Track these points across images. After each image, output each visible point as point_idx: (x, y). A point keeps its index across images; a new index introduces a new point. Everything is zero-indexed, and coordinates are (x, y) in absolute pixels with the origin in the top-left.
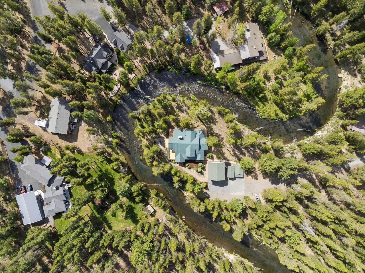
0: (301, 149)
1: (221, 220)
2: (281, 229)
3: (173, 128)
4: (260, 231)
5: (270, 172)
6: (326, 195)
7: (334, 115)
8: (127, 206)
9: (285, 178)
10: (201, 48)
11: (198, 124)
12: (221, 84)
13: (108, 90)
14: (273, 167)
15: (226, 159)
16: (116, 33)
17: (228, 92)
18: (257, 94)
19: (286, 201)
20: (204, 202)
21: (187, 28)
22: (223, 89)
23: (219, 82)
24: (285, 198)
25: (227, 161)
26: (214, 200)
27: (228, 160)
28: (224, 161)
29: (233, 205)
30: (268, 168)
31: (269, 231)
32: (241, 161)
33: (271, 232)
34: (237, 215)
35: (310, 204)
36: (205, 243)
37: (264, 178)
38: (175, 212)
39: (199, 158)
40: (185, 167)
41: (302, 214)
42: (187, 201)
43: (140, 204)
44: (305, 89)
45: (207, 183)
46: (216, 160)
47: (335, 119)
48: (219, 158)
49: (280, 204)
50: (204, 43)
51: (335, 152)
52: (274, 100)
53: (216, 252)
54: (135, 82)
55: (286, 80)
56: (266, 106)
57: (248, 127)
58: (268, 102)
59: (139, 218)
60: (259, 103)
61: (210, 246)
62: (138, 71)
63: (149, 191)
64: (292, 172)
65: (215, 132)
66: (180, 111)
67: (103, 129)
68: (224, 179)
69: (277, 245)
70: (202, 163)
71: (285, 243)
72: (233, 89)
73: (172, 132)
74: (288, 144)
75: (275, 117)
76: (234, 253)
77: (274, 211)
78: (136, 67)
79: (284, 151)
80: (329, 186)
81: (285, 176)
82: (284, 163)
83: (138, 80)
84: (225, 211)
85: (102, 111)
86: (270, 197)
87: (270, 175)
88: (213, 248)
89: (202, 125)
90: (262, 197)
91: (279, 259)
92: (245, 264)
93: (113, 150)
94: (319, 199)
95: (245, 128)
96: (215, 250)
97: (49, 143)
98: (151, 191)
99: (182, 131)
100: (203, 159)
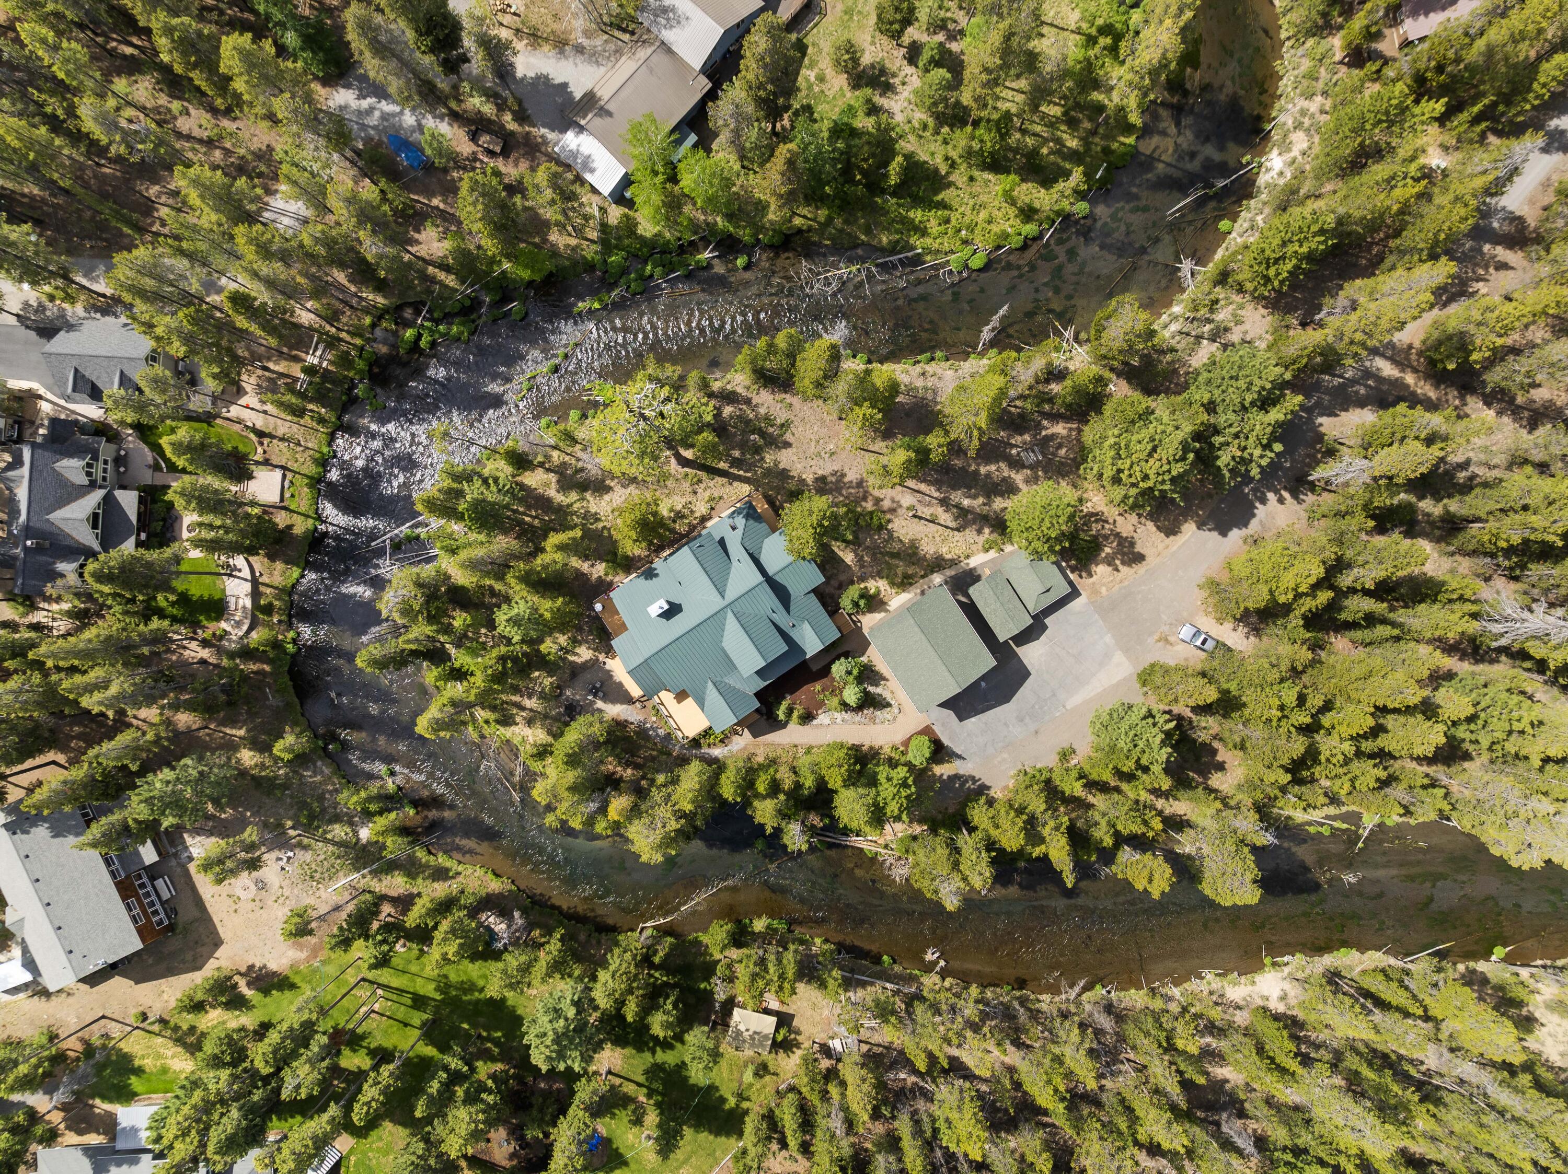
0: (1241, 290)
1: (1108, 856)
2: (1409, 710)
3: (603, 588)
4: (1313, 781)
5: (1173, 480)
6: (1500, 413)
7: (1283, 35)
8: (641, 1079)
9: (1264, 462)
10: (491, 153)
11: (708, 493)
12: (687, 248)
13: (209, 619)
14: (1171, 447)
15: (938, 564)
16: (62, 343)
17: (741, 262)
18: (875, 185)
19: (1338, 566)
20: (972, 830)
21: (371, 109)
22: (709, 266)
23: (674, 245)
24: (1330, 553)
25: (950, 572)
26: (1011, 783)
27: (954, 563)
28: (937, 579)
29: (1113, 749)
30: (1152, 467)
31: (1359, 754)
32: (1012, 525)
33: (1371, 756)
34: (1166, 784)
35: (1454, 505)
36: (1109, 1008)
37: (1171, 531)
38: (877, 960)
39: (812, 644)
40: (782, 725)
41: (1453, 571)
42: (899, 873)
43: (689, 1038)
44: (1076, 15)
45: (927, 731)
46: (898, 600)
47: (1301, 51)
48: (904, 583)
49: (1324, 596)
50: (489, 121)
51: (1405, 191)
52: (969, 154)
53: (1185, 1010)
54: (303, 499)
55: (962, 33)
56: (954, 204)
57: (939, 354)
58: (950, 184)
59: (732, 1102)
60: (917, 215)
61: (1140, 1004)
62: (283, 445)
63: (697, 943)
64: (1276, 415)
65: (809, 478)
66: (588, 495)
67: (303, 805)
68: (988, 662)
69: (1440, 792)
70: (846, 655)
71: (1467, 757)
72: (755, 235)
73: (609, 607)
74: (1169, 305)
75: (1030, 229)
76: (1267, 961)
77: (1315, 646)
78: (261, 434)
79: (1173, 350)
80: (1489, 363)
81: (1257, 452)
82: (1206, 397)
83: (310, 486)
84: (1098, 800)
85: (242, 732)
86: (1258, 598)
87: (1184, 497)
88: (1158, 1004)
89: (728, 489)
90: (1220, 621)
91: (1495, 851)
92: (1355, 974)
93: (411, 868)
94: (1482, 457)
95: (931, 368)
96: (1174, 1008)
97: (106, 1036)
98: (704, 938)
99: (650, 574)
100: (835, 635)
